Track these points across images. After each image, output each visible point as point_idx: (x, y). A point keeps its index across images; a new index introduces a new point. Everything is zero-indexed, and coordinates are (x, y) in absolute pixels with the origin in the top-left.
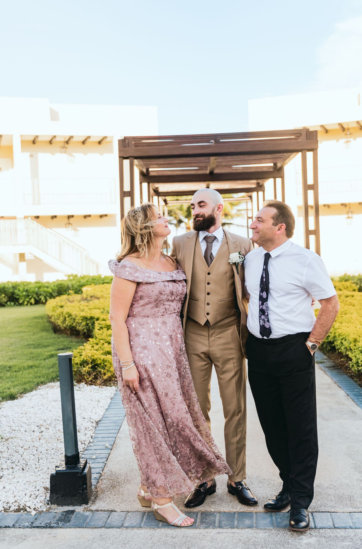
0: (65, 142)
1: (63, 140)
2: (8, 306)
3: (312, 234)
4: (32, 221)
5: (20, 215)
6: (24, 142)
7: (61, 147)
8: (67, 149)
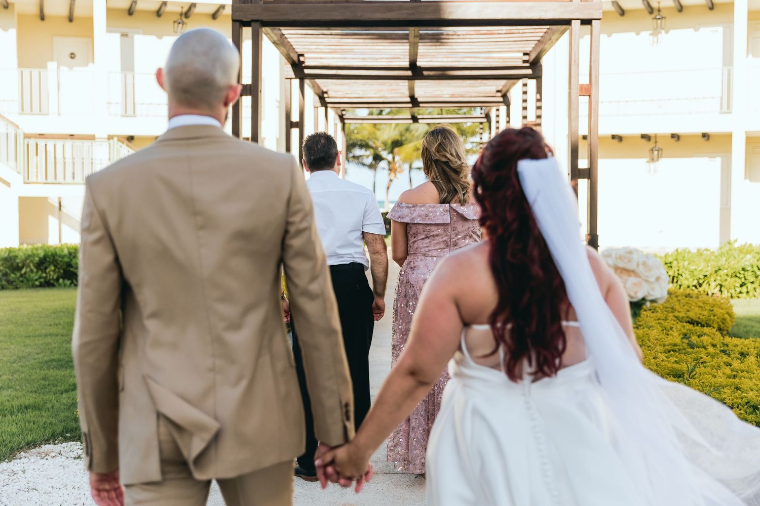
0: (181, 14)
1: (179, 10)
2: (60, 285)
3: (584, 178)
4: (120, 143)
5: (101, 133)
6: (111, 12)
7: (175, 22)
8: (185, 25)
